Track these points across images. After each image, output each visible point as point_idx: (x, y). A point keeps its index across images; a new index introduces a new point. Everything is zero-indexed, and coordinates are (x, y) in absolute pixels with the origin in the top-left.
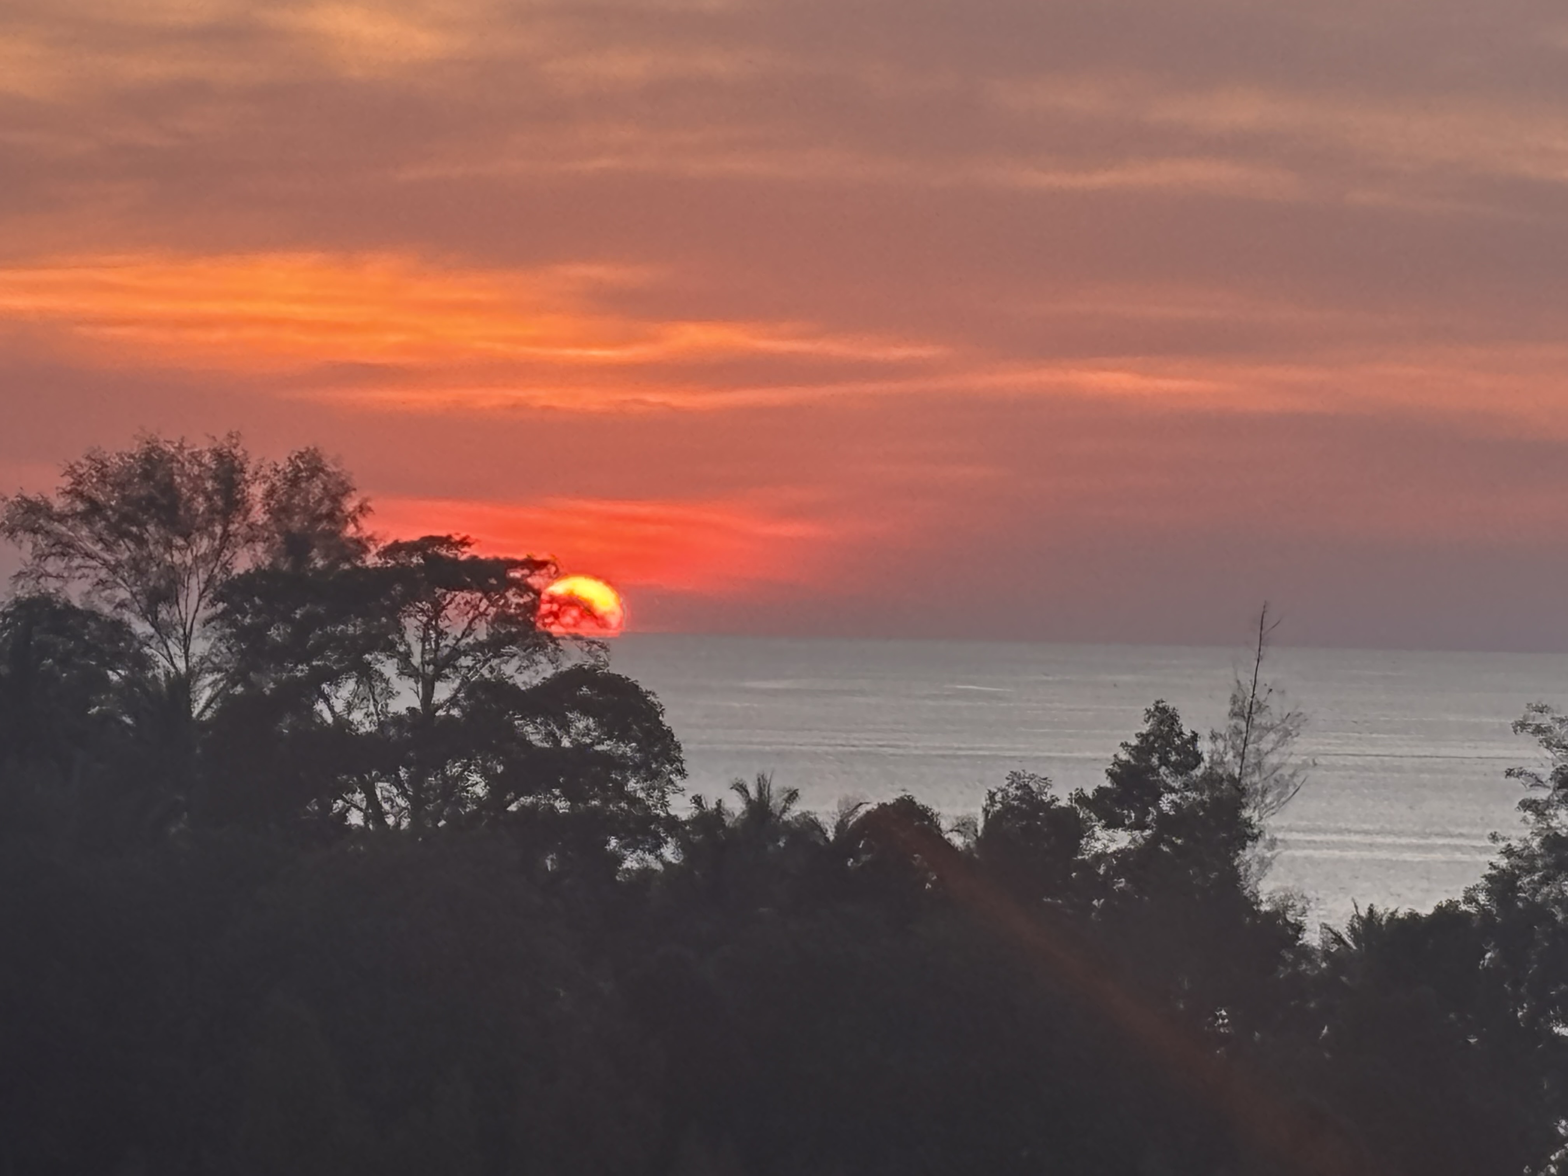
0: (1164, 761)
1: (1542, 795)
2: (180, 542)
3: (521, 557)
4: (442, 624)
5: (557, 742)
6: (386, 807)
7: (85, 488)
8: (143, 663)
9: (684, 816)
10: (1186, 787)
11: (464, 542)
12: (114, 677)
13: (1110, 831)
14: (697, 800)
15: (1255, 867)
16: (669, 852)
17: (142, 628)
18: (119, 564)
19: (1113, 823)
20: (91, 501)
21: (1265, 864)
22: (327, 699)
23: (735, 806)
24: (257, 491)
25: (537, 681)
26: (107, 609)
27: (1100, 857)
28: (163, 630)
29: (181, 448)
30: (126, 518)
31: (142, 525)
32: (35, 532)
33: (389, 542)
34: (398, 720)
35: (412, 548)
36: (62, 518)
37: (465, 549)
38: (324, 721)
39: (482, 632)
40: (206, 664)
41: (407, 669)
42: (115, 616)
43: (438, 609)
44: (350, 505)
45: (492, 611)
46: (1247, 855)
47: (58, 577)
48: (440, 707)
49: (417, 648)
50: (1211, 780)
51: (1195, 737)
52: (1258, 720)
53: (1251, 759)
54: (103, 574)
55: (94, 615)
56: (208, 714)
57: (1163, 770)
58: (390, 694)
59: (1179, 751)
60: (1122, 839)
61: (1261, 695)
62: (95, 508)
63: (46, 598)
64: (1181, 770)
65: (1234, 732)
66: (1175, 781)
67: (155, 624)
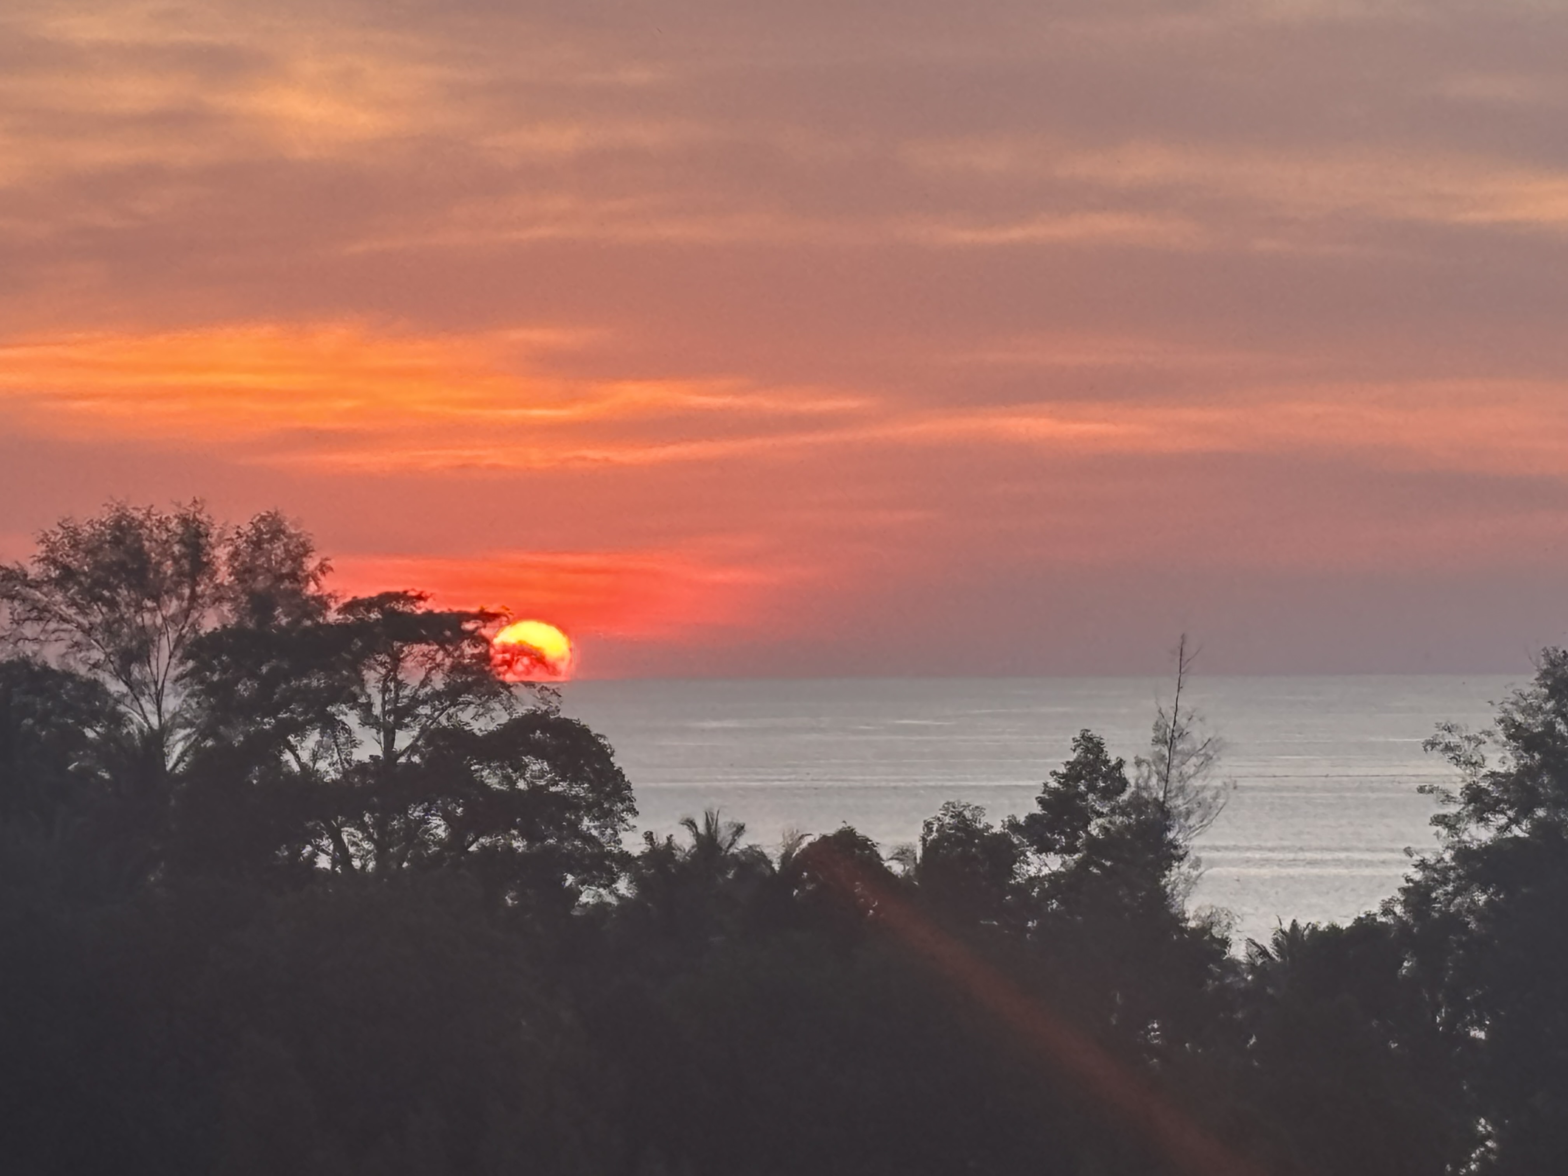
0: (1091, 788)
1: (1452, 809)
2: (149, 604)
3: (474, 609)
4: (400, 677)
5: (513, 783)
6: (352, 850)
7: (59, 556)
8: (119, 720)
9: (636, 852)
10: (1114, 811)
11: (420, 597)
12: (90, 734)
13: (1043, 856)
14: (649, 836)
15: (1181, 887)
16: (623, 886)
17: (116, 687)
18: (92, 626)
19: (1045, 847)
20: (66, 568)
21: (1190, 883)
22: (293, 749)
23: (685, 841)
24: (222, 553)
25: (492, 727)
26: (82, 671)
27: (1033, 881)
28: (136, 688)
29: (148, 515)
30: (97, 583)
31: (113, 589)
32: (12, 598)
33: (348, 599)
34: (361, 767)
35: (370, 604)
36: (37, 585)
37: (422, 603)
38: (291, 772)
39: (439, 682)
40: (178, 721)
41: (368, 719)
42: (91, 676)
43: (397, 660)
44: (311, 564)
45: (448, 662)
46: (1173, 875)
47: (35, 640)
48: (402, 754)
49: (377, 700)
50: (1138, 804)
51: (1120, 763)
52: (1180, 746)
53: (1174, 784)
54: (78, 636)
55: (70, 675)
56: (181, 767)
57: (1091, 796)
58: (353, 743)
59: (1105, 778)
60: (1054, 863)
61: (1182, 721)
62: (68, 574)
63: (25, 662)
64: (1107, 794)
65: (1158, 758)
66: (1102, 807)
67: (128, 683)
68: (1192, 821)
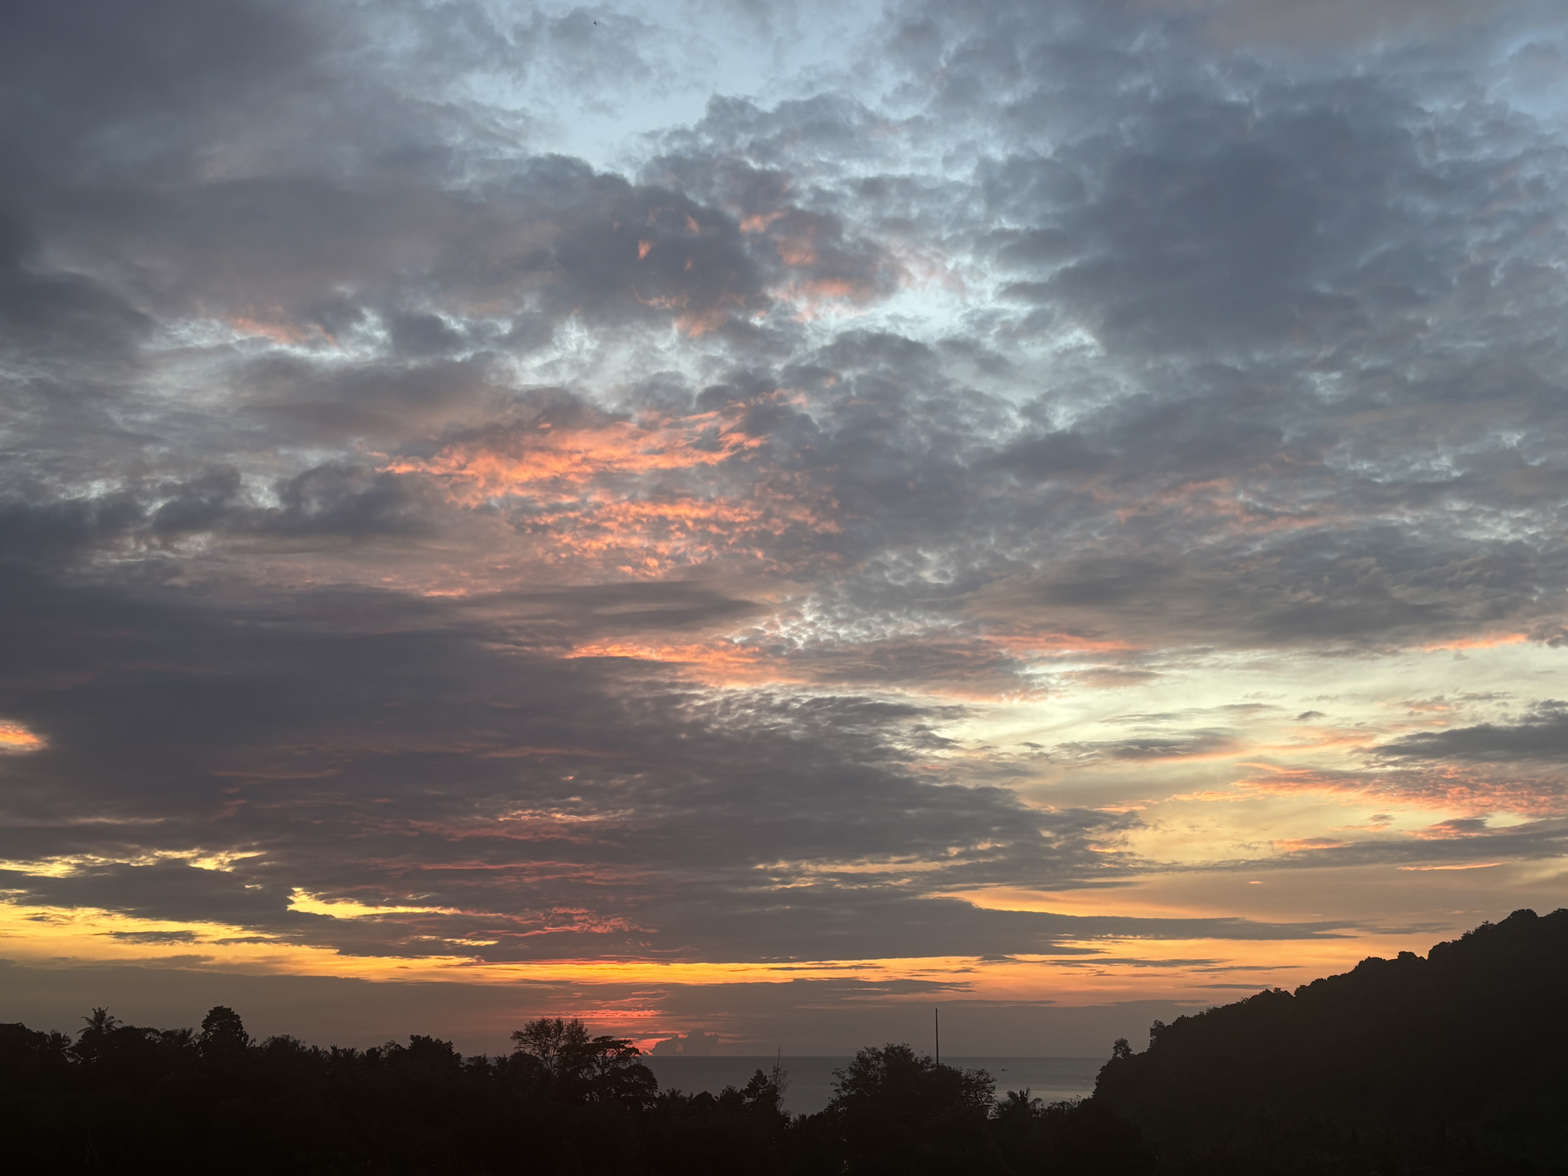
0: (760, 1082)
1: (838, 1088)
2: (549, 1039)
3: (624, 1040)
4: (606, 1056)
5: (630, 1081)
6: (594, 1097)
7: (530, 1028)
8: (541, 1065)
9: (657, 1097)
10: (764, 1088)
11: (611, 1037)
12: (536, 1069)
13: (749, 1098)
14: (660, 1093)
15: (779, 1105)
16: (654, 1105)
17: (541, 1058)
18: (536, 1045)
19: (749, 1096)
20: (531, 1031)
21: (781, 1104)
22: (581, 1073)
23: (667, 1094)
24: (565, 1028)
25: (626, 1068)
26: (534, 1055)
27: (747, 1104)
29: (549, 1020)
30: (538, 1035)
31: (541, 1036)
32: (519, 1038)
33: (593, 1038)
34: (597, 1077)
35: (599, 1039)
36: (525, 1035)
38: (580, 1078)
39: (614, 1057)
40: (555, 1066)
41: (598, 1066)
42: (536, 1056)
43: (605, 1052)
44: (585, 1030)
45: (617, 1052)
46: (778, 1103)
47: (524, 1048)
49: (601, 1062)
50: (770, 1086)
51: (766, 1076)
52: (779, 1073)
53: (778, 1081)
54: (533, 1047)
55: (531, 1055)
56: (555, 1077)
57: (759, 1084)
58: (595, 1071)
59: (762, 1080)
60: (751, 1100)
61: (779, 1067)
62: (532, 1033)
63: (521, 1052)
64: (763, 1084)
65: (774, 1075)
66: (762, 1087)
67: (544, 1058)
68: (782, 1089)
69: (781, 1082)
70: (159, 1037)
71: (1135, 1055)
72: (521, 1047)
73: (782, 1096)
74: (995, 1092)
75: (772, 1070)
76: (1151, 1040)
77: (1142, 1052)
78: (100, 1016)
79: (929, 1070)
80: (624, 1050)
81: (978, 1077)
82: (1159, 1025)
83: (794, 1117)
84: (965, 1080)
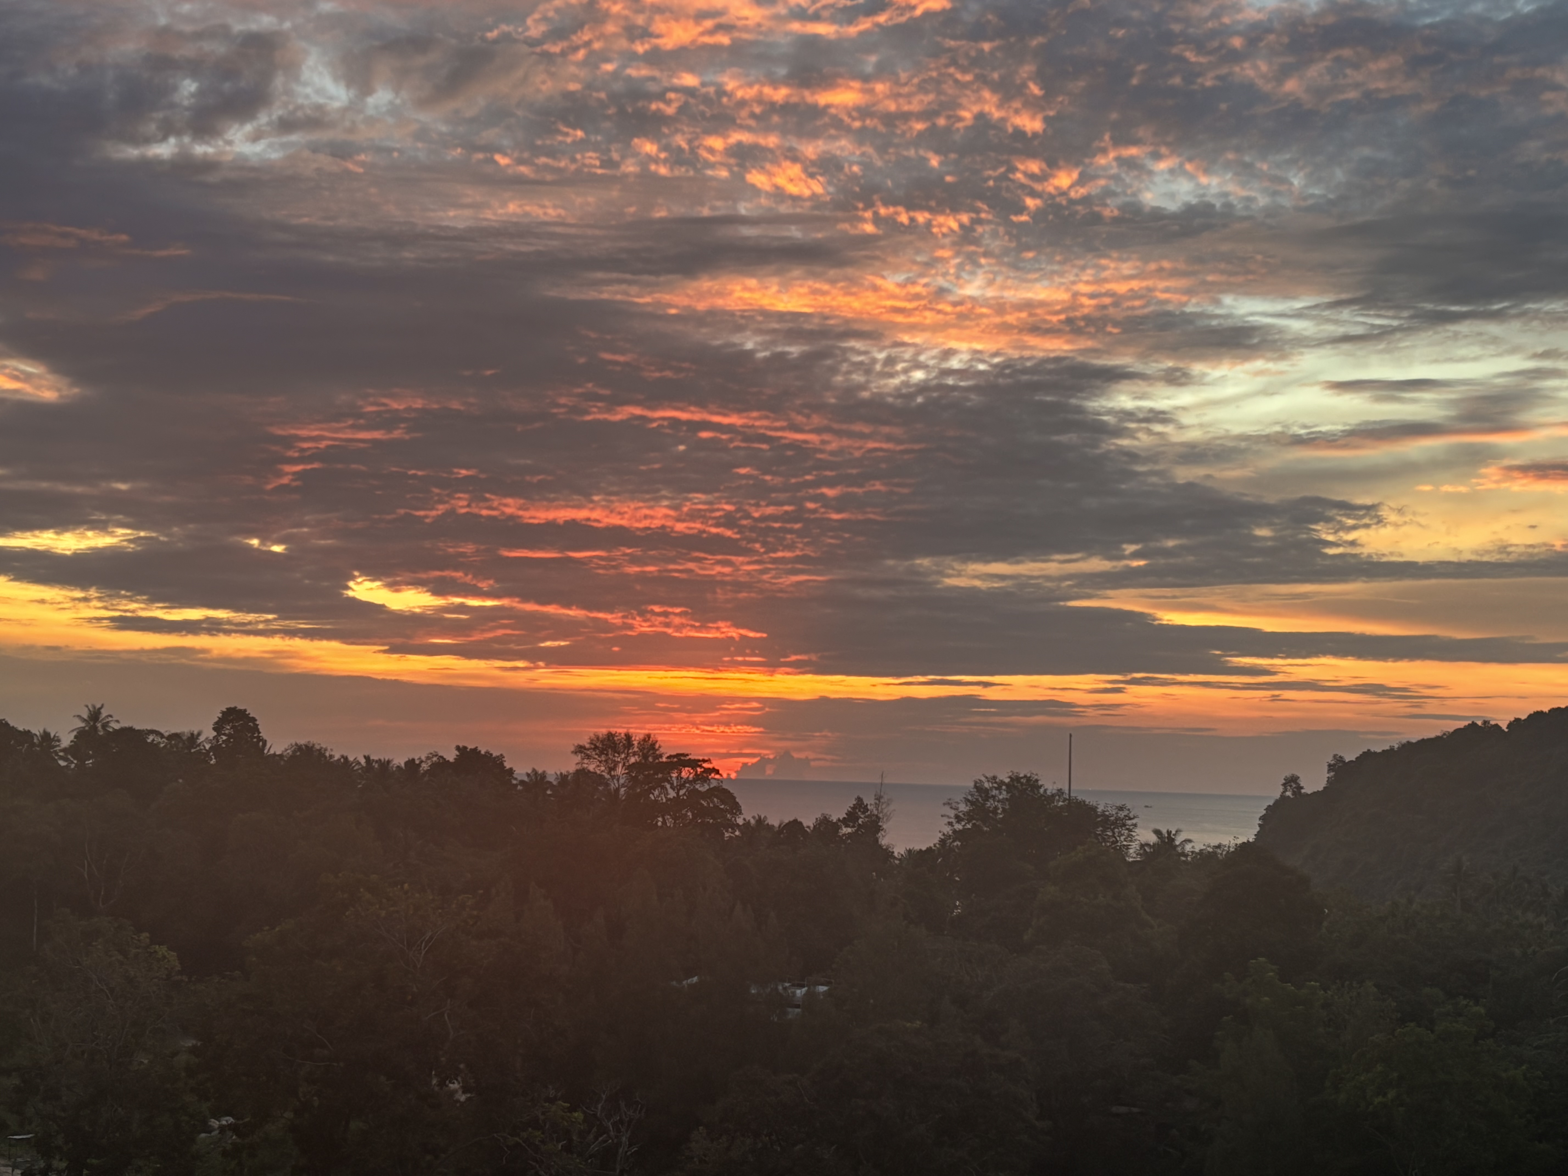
0: (860, 811)
1: (951, 820)
2: (617, 755)
3: (701, 758)
4: (681, 775)
5: (710, 805)
6: (667, 821)
7: (594, 742)
8: (607, 785)
9: (741, 824)
10: (865, 817)
11: (687, 755)
12: (600, 788)
13: (846, 828)
14: (744, 819)
15: (881, 837)
16: (737, 833)
17: (607, 776)
18: (602, 761)
19: (847, 826)
20: (595, 745)
21: (883, 836)
22: (653, 794)
23: (753, 822)
24: (635, 743)
25: (705, 790)
26: (598, 772)
27: (844, 835)
29: (617, 733)
30: (603, 749)
31: (607, 751)
32: (581, 752)
33: (668, 755)
34: (670, 799)
35: (674, 756)
36: (588, 749)
38: (652, 799)
39: (691, 778)
40: (623, 786)
41: (673, 788)
42: (601, 773)
43: (680, 772)
44: (657, 746)
45: (694, 772)
46: (879, 834)
47: (587, 764)
48: (681, 796)
49: (675, 782)
50: (871, 815)
51: (867, 805)
52: (882, 800)
53: (880, 811)
54: (598, 763)
55: (596, 773)
56: (623, 797)
57: (859, 813)
58: (668, 793)
59: (863, 808)
60: (849, 830)
61: (882, 794)
62: (596, 747)
63: (584, 769)
64: (863, 813)
65: (876, 804)
66: (862, 816)
67: (611, 775)
68: (885, 819)
69: (885, 811)
70: (164, 740)
71: (1307, 794)
72: (584, 763)
73: (884, 827)
74: (1136, 830)
75: (874, 797)
76: (1328, 778)
77: (1316, 790)
78: (95, 715)
79: (1061, 803)
80: (702, 770)
81: (1117, 813)
82: (1339, 759)
83: (899, 850)
84: (1102, 815)
